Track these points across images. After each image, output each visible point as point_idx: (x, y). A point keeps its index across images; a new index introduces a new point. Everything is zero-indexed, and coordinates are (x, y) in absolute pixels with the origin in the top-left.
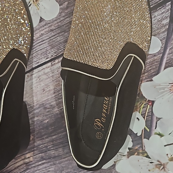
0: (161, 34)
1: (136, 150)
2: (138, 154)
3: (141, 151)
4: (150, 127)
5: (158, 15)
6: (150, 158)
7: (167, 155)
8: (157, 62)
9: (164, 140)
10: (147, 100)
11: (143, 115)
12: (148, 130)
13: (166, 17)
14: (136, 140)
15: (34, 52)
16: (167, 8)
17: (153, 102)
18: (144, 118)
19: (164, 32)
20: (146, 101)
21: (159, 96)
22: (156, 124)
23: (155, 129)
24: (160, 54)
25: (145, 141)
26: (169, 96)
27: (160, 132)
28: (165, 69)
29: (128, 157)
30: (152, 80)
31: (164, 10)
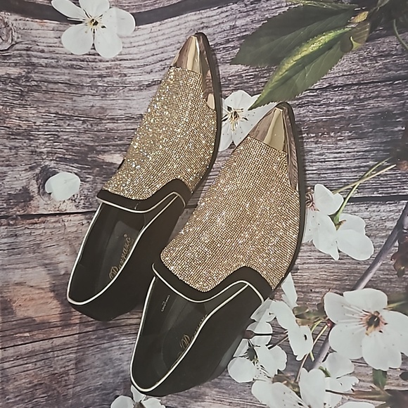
0: (378, 239)
1: (288, 377)
2: (287, 385)
3: (293, 382)
4: (317, 357)
5: (384, 211)
6: (300, 397)
7: (325, 404)
8: (359, 273)
9: (329, 383)
10: (327, 318)
11: (314, 335)
12: (313, 359)
13: (394, 220)
14: (291, 365)
15: (207, 184)
16: (400, 207)
17: (333, 324)
18: (314, 340)
19: (382, 237)
20: (325, 318)
21: (344, 321)
22: (327, 356)
23: (323, 361)
24: (367, 264)
25: (303, 370)
26: (356, 327)
27: (327, 370)
28: (365, 287)
29: (273, 382)
30: (342, 295)
31: (394, 208)
